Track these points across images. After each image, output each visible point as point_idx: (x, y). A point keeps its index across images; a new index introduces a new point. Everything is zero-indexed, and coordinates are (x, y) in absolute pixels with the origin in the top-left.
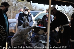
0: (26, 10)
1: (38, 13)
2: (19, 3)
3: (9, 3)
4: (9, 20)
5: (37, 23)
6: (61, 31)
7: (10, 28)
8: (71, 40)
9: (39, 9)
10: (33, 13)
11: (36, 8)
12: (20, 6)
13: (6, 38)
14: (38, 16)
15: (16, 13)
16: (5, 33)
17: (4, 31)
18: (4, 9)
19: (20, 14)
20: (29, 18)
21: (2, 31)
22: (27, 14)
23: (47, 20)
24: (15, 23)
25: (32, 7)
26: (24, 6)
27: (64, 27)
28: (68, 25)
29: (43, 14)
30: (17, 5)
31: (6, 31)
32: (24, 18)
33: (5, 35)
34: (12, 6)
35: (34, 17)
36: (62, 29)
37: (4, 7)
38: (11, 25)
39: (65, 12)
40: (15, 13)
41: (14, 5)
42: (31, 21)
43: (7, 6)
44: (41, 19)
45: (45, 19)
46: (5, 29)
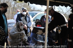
0: (24, 11)
1: (37, 14)
2: (18, 4)
3: (7, 4)
4: (7, 20)
5: (35, 24)
6: (58, 31)
7: (9, 28)
8: (69, 40)
9: (37, 10)
10: (31, 14)
11: (34, 9)
12: (19, 7)
13: (5, 38)
14: (36, 17)
15: (15, 14)
16: (4, 33)
17: (3, 32)
18: (3, 10)
19: (18, 15)
20: (28, 19)
21: (1, 31)
22: (25, 15)
23: (45, 20)
24: (14, 23)
25: (30, 8)
26: (22, 7)
27: (61, 27)
28: (65, 25)
29: (41, 15)
30: (15, 6)
31: (5, 32)
32: (22, 18)
33: (4, 36)
34: (11, 7)
35: (32, 17)
36: (59, 29)
37: (3, 8)
38: (10, 25)
39: (63, 12)
40: (13, 14)
41: (13, 6)
42: (29, 21)
43: (6, 7)
44: (40, 19)
45: (43, 19)
46: (4, 30)
